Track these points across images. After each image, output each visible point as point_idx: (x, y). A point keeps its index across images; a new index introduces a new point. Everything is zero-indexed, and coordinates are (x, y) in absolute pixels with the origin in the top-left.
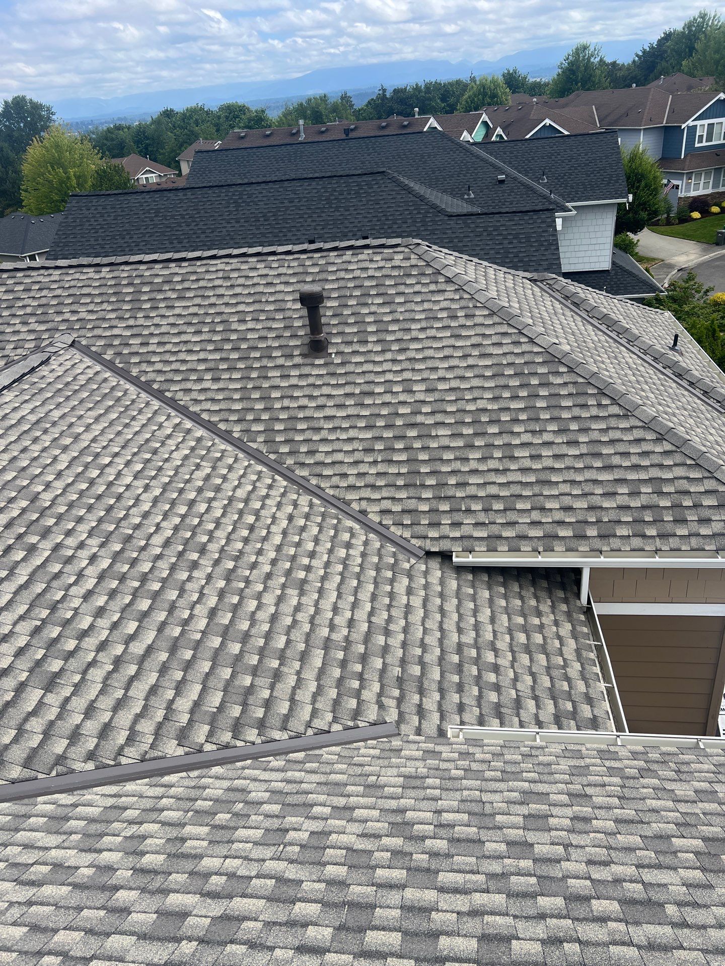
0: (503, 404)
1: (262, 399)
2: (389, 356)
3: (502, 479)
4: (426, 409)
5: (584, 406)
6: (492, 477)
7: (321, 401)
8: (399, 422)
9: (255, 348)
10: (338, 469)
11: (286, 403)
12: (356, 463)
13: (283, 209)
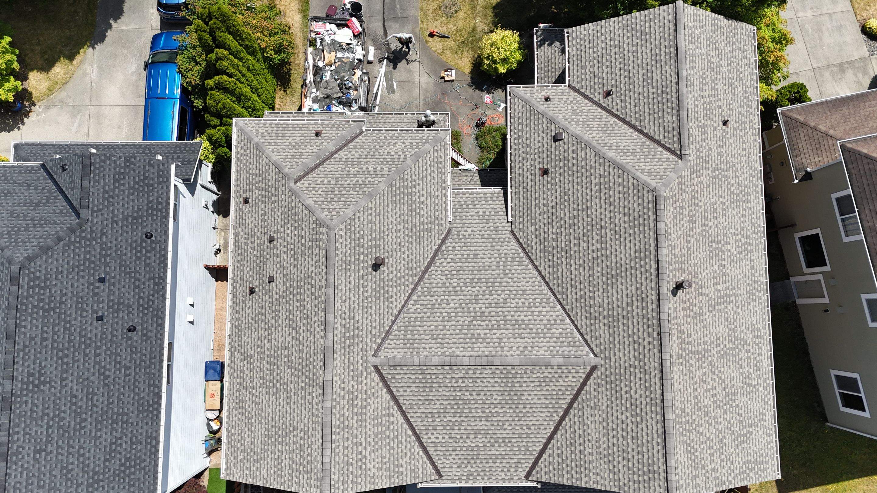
0: (406, 202)
1: (400, 279)
2: (385, 237)
3: (429, 206)
4: (406, 225)
5: (407, 179)
6: (429, 208)
7: (402, 259)
8: (411, 234)
9: (379, 285)
10: (425, 253)
11: (402, 271)
12: (423, 247)
13: (56, 345)
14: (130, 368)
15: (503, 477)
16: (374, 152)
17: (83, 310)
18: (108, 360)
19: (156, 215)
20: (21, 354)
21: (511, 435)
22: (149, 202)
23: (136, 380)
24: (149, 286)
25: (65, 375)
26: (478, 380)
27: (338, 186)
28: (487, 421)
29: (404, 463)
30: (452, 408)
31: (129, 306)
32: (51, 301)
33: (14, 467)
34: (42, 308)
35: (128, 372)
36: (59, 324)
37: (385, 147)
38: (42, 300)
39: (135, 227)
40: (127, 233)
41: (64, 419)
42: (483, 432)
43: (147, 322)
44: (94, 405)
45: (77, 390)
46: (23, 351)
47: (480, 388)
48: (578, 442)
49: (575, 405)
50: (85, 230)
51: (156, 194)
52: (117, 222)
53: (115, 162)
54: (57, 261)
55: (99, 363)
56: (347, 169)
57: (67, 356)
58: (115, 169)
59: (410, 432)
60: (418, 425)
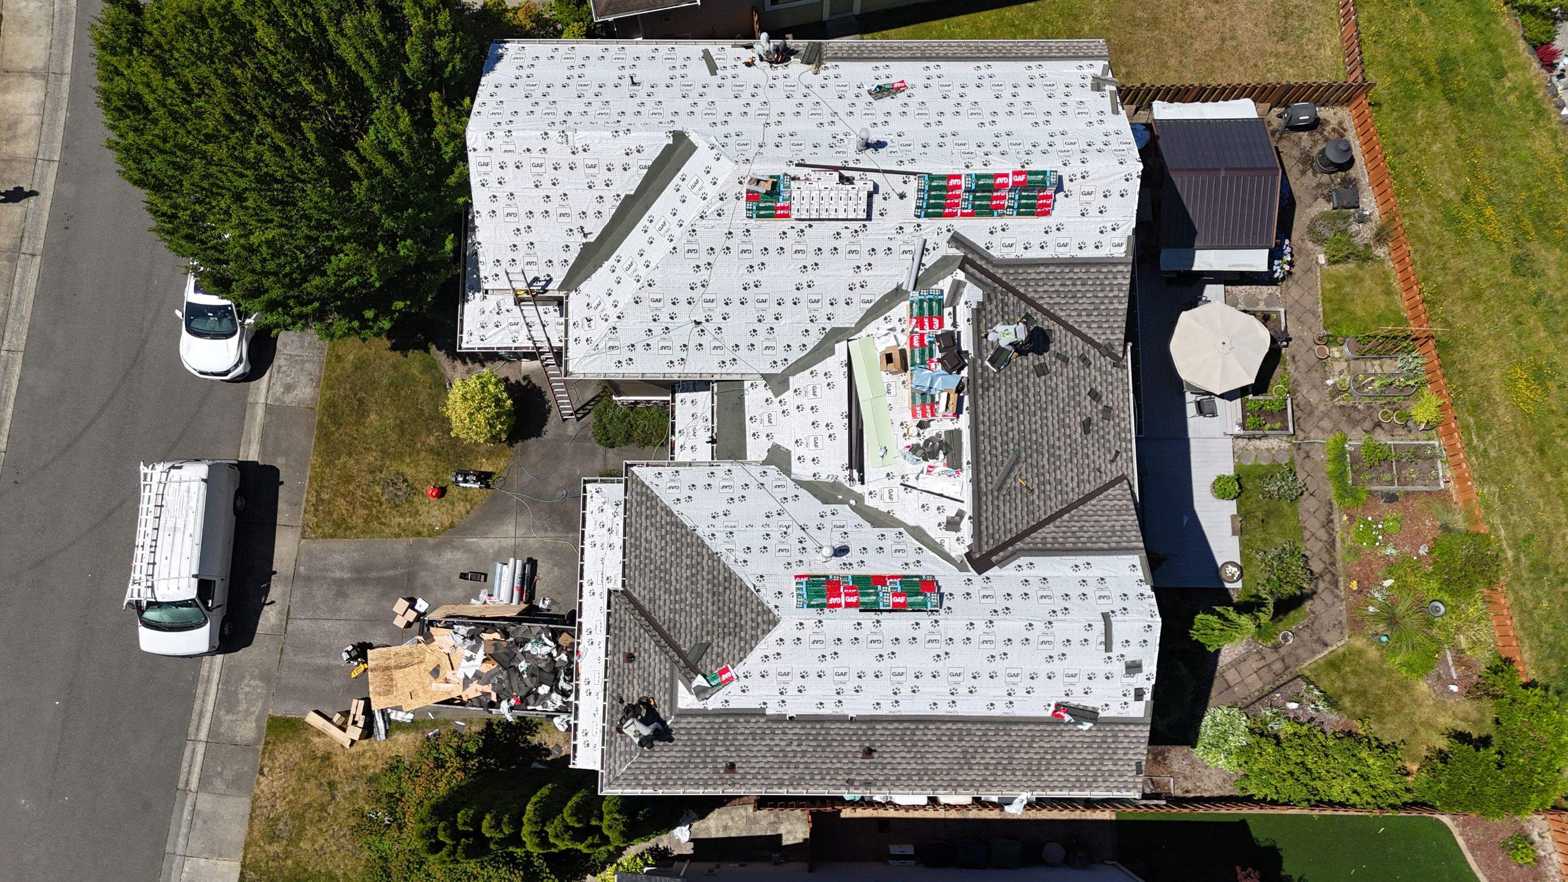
15: (1120, 391)
16: (661, 571)
21: (1065, 379)
26: (993, 418)
27: (715, 619)
28: (1046, 410)
29: (1109, 524)
30: (1031, 456)
37: (652, 556)
42: (1062, 416)
47: (1003, 416)
48: (1070, 288)
49: (1022, 290)
56: (688, 608)
59: (1066, 517)
60: (1055, 505)
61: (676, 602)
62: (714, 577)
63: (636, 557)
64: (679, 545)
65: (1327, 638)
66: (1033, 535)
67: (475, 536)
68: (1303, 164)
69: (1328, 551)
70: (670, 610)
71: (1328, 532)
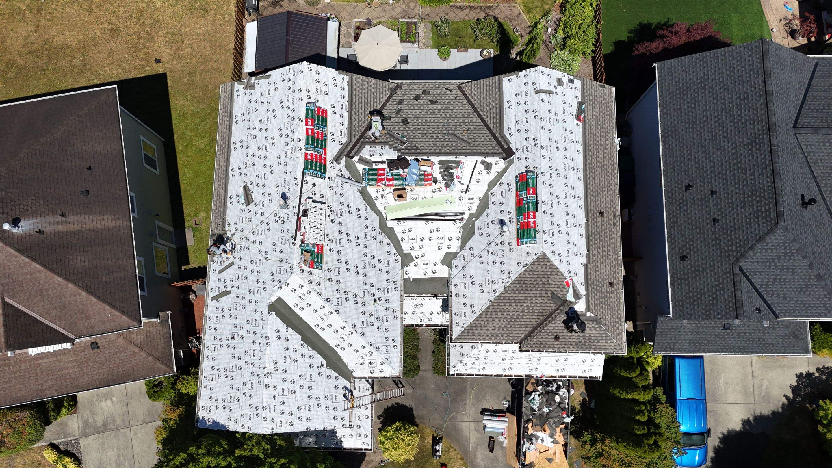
13: (744, 171)
14: (688, 160)
15: (414, 86)
16: (511, 321)
17: (728, 198)
18: (704, 164)
19: (681, 275)
20: (767, 163)
21: (409, 111)
22: (688, 284)
23: (683, 152)
24: (681, 220)
25: (734, 151)
26: (432, 145)
27: (539, 289)
28: (426, 120)
29: (485, 92)
30: (451, 128)
31: (694, 204)
32: (752, 202)
33: (761, 87)
34: (757, 197)
35: (689, 157)
36: (744, 186)
37: (503, 326)
38: (758, 202)
39: (696, 264)
40: (702, 259)
41: (731, 122)
42: (429, 113)
43: (679, 194)
44: (711, 132)
45: (724, 142)
46: (766, 165)
47: (431, 140)
48: (363, 105)
49: (363, 129)
50: (734, 258)
51: (683, 291)
52: (711, 266)
53: (718, 313)
54: (751, 232)
55: (710, 161)
56: (533, 305)
57: (734, 164)
58: (718, 308)
59: (481, 113)
60: (476, 118)
61: (528, 312)
62: (517, 290)
63: (502, 336)
64: (498, 311)
65: (516, 13)
66: (492, 128)
67: (468, 445)
68: (276, 5)
69: (475, 9)
70: (532, 315)
71: (465, 9)
